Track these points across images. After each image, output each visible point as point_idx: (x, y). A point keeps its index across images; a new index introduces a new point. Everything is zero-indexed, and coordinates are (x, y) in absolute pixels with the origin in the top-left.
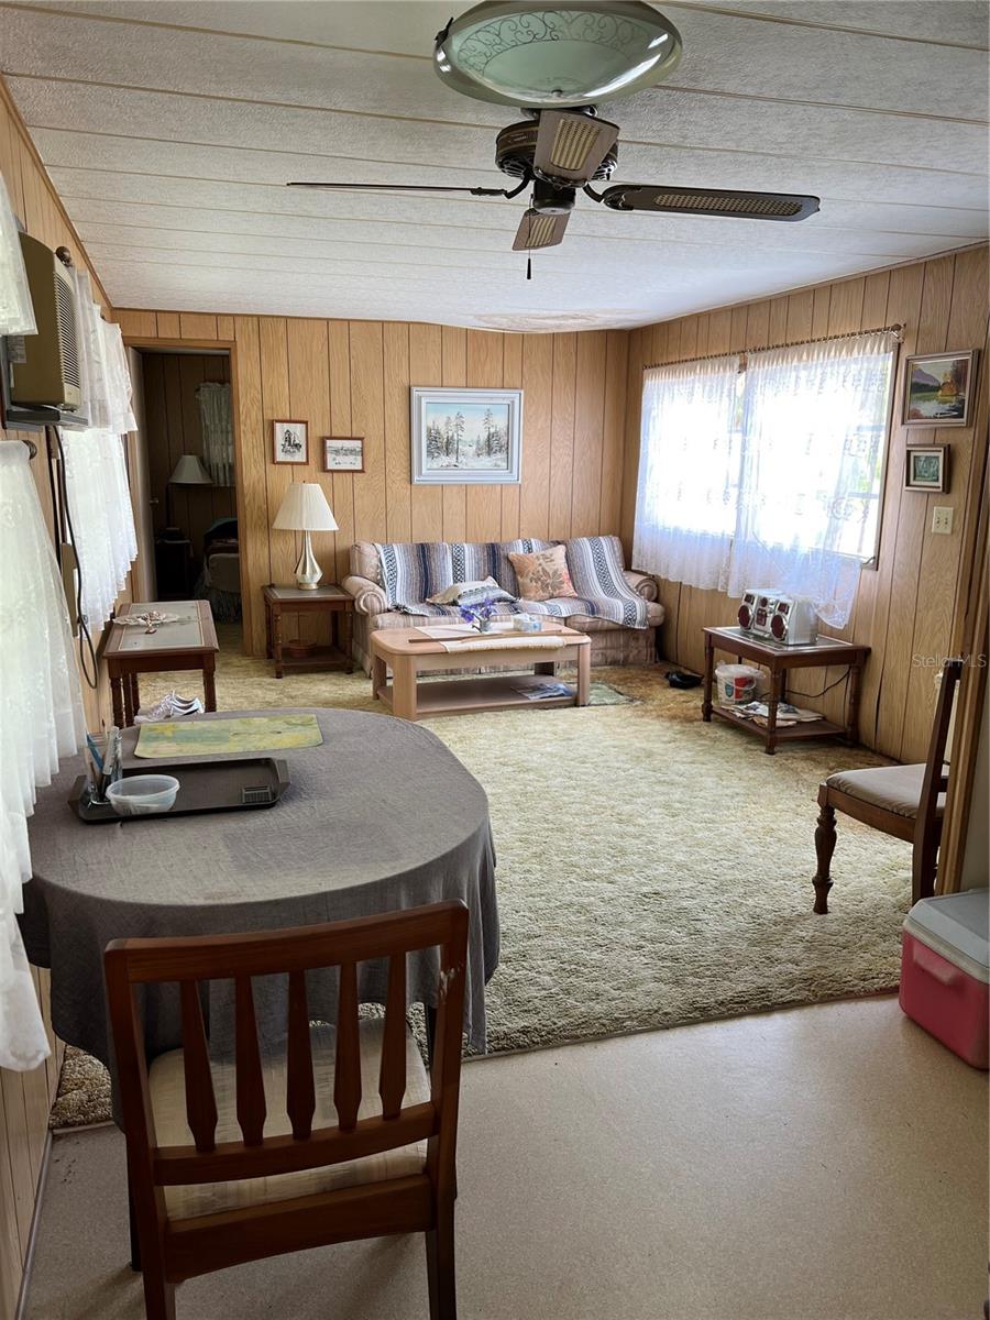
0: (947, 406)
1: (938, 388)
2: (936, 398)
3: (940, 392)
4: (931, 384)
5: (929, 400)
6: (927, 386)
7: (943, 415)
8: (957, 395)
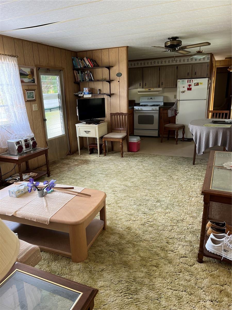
0: (31, 80)
1: (27, 75)
2: (28, 77)
3: (28, 76)
4: (25, 74)
5: (26, 78)
6: (24, 74)
7: (30, 82)
8: (32, 77)
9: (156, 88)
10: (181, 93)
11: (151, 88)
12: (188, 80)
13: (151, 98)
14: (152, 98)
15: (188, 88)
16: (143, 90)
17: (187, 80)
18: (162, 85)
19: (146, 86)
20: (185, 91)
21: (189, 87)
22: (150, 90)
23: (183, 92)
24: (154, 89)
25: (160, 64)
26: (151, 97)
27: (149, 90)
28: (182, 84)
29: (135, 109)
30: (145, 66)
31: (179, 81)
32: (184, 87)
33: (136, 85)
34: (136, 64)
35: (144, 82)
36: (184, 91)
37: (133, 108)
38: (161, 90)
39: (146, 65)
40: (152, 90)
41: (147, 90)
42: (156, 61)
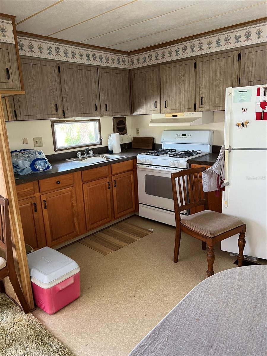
9: (188, 113)
10: (236, 128)
11: (176, 112)
12: (259, 89)
13: (183, 135)
14: (185, 135)
15: (257, 113)
16: (163, 116)
17: (254, 88)
18: (202, 104)
19: (168, 108)
20: (247, 123)
21: (260, 110)
22: (176, 116)
23: (243, 124)
24: (185, 113)
25: (197, 53)
26: (184, 133)
27: (173, 116)
28: (240, 101)
29: (138, 159)
30: (165, 60)
31: (230, 94)
32: (244, 110)
33: (148, 105)
34: (147, 58)
35: (162, 97)
36: (244, 122)
37: (136, 158)
38: (201, 116)
39: (168, 59)
40: (180, 116)
41: (170, 116)
42: (188, 44)
